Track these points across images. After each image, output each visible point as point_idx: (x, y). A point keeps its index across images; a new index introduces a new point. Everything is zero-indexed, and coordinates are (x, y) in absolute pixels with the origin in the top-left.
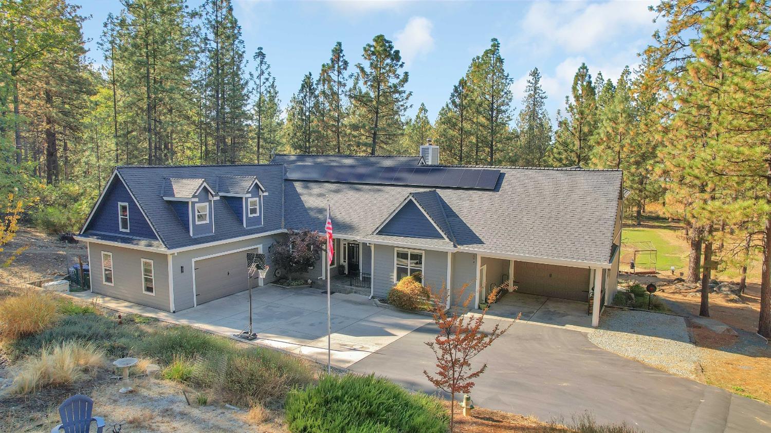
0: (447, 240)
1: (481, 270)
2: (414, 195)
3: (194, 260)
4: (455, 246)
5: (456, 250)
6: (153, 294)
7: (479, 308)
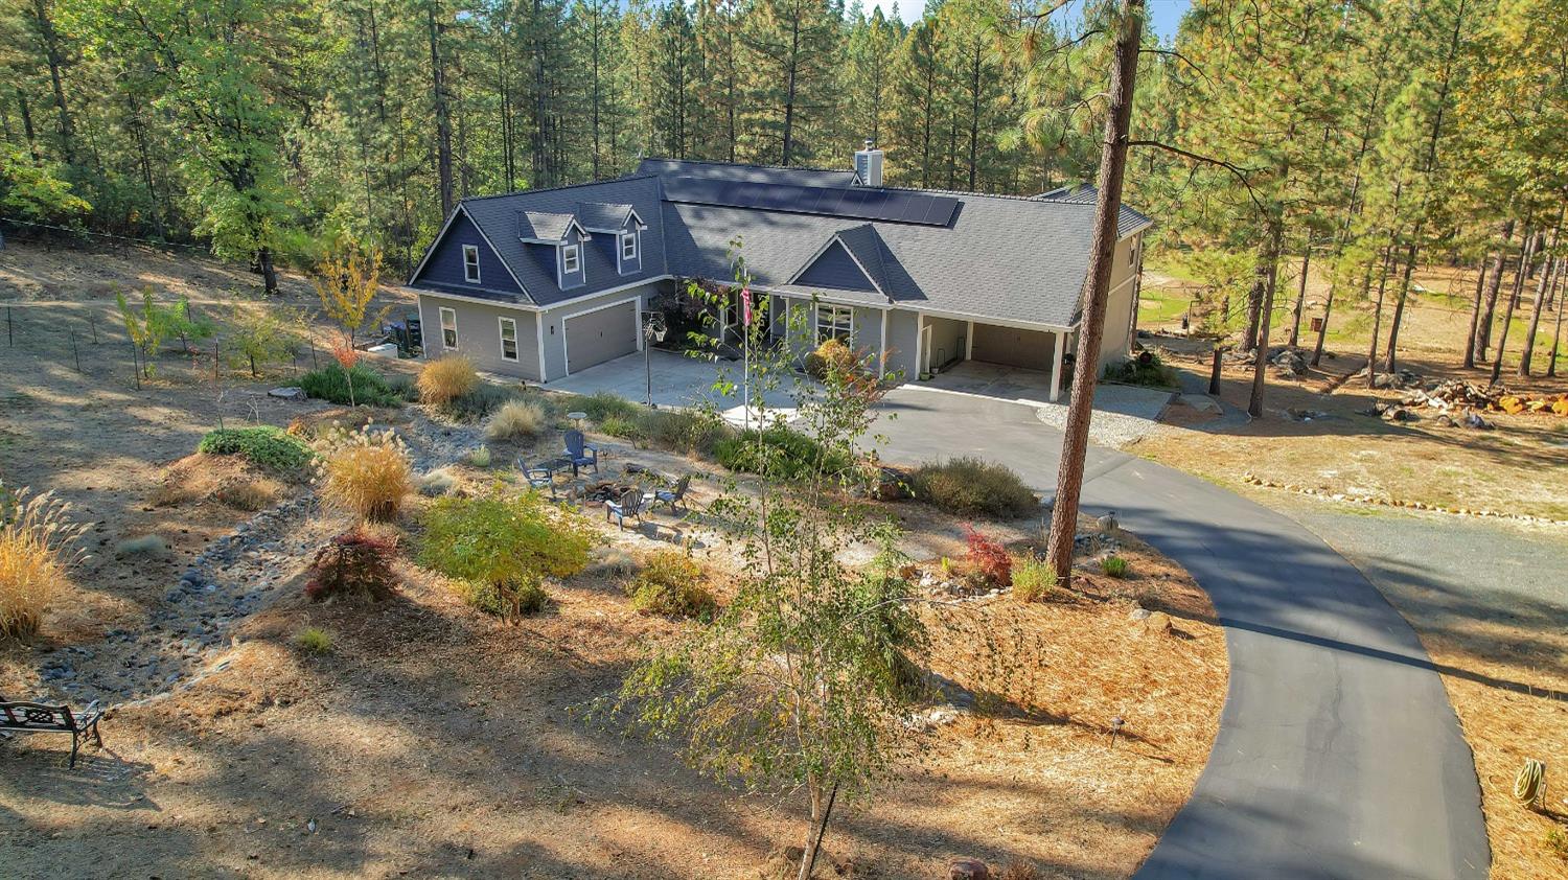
0: (882, 293)
1: (925, 333)
2: (841, 233)
3: (564, 318)
4: (891, 302)
5: (891, 307)
6: (517, 361)
7: (920, 379)
